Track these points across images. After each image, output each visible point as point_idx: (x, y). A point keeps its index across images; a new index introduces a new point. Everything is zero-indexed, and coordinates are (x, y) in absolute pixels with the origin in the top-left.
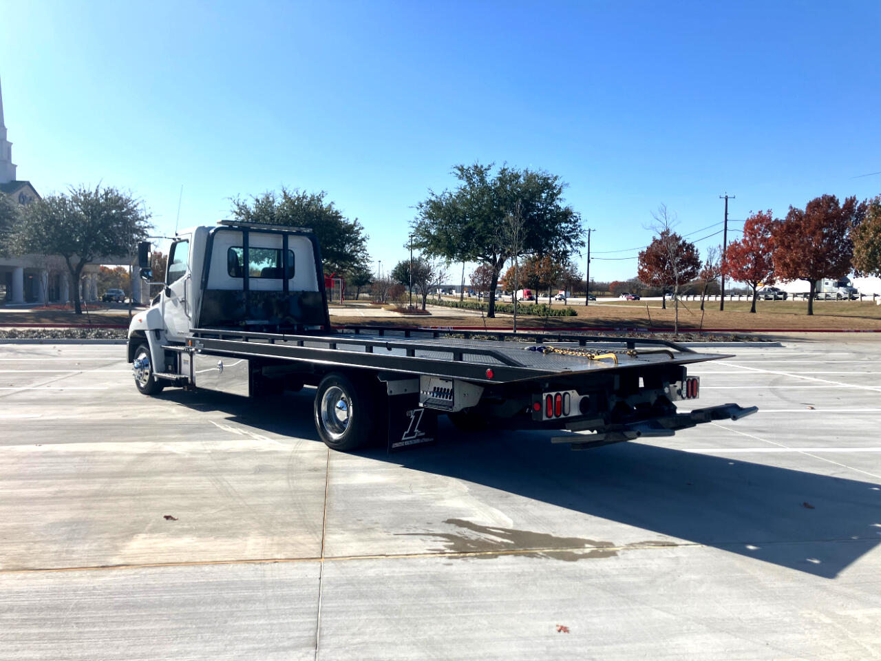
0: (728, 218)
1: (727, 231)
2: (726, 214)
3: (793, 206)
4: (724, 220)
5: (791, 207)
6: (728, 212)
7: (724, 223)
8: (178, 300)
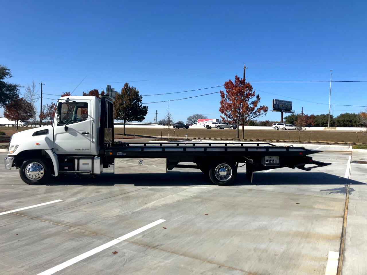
0: (43, 93)
1: (42, 94)
2: (42, 91)
3: (84, 92)
4: (41, 93)
5: (83, 92)
6: (42, 90)
7: (41, 95)
8: (77, 133)
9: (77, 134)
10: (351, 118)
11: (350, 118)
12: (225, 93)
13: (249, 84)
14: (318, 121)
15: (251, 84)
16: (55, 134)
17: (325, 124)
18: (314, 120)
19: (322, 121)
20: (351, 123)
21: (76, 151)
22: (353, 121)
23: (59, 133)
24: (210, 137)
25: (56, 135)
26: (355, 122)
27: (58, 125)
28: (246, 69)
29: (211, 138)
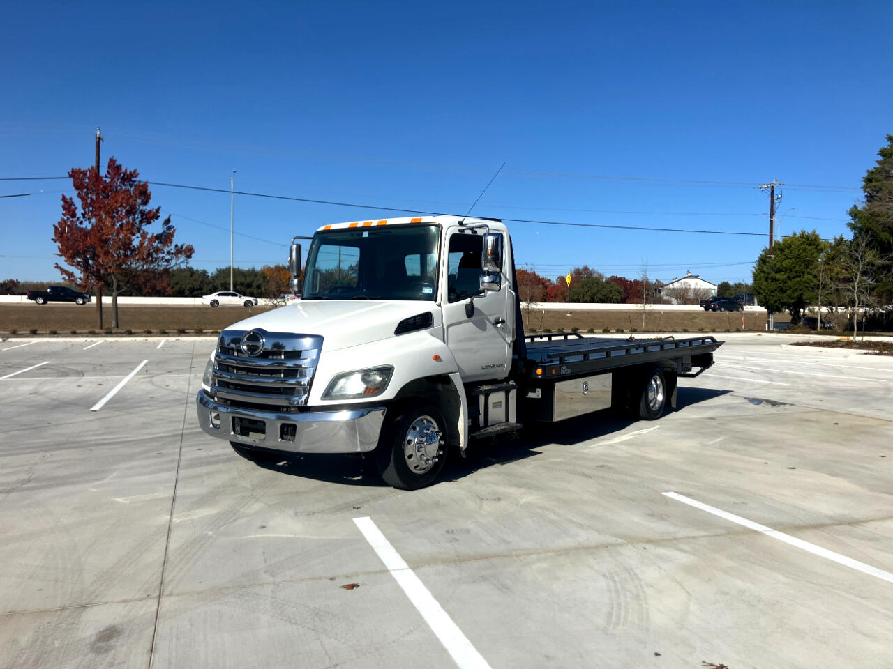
8: (486, 321)
9: (486, 324)
10: (249, 280)
11: (246, 279)
12: (78, 203)
13: (145, 186)
14: (181, 282)
15: (150, 189)
16: (445, 327)
17: (197, 289)
18: (172, 282)
19: (189, 283)
20: (250, 289)
21: (483, 371)
22: (255, 285)
23: (453, 322)
24: (33, 328)
25: (448, 327)
26: (259, 287)
27: (450, 300)
28: (101, 141)
29: (36, 331)
